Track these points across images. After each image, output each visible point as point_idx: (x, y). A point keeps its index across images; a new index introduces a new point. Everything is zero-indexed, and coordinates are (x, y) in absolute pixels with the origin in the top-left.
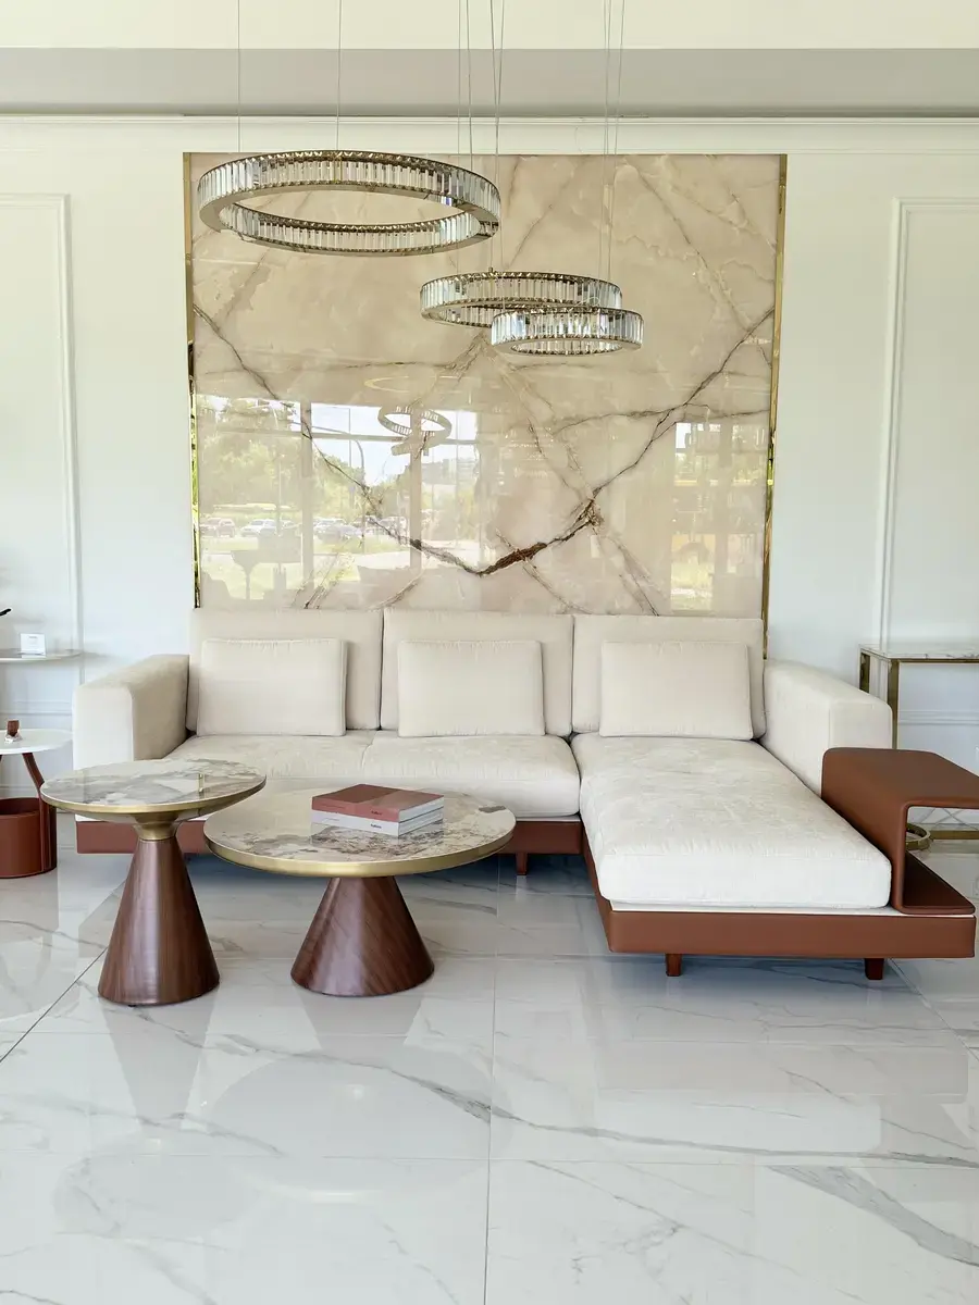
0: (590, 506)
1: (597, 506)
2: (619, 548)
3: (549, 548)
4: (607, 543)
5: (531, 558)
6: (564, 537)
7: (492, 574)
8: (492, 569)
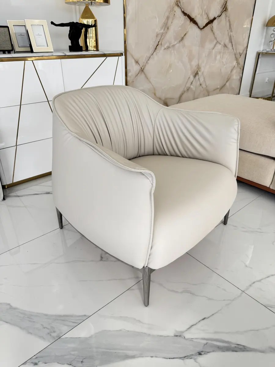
0: (226, 4)
1: (227, 4)
2: (229, 20)
3: (216, 19)
4: (227, 18)
5: (212, 23)
6: (220, 15)
7: (204, 29)
8: (204, 27)
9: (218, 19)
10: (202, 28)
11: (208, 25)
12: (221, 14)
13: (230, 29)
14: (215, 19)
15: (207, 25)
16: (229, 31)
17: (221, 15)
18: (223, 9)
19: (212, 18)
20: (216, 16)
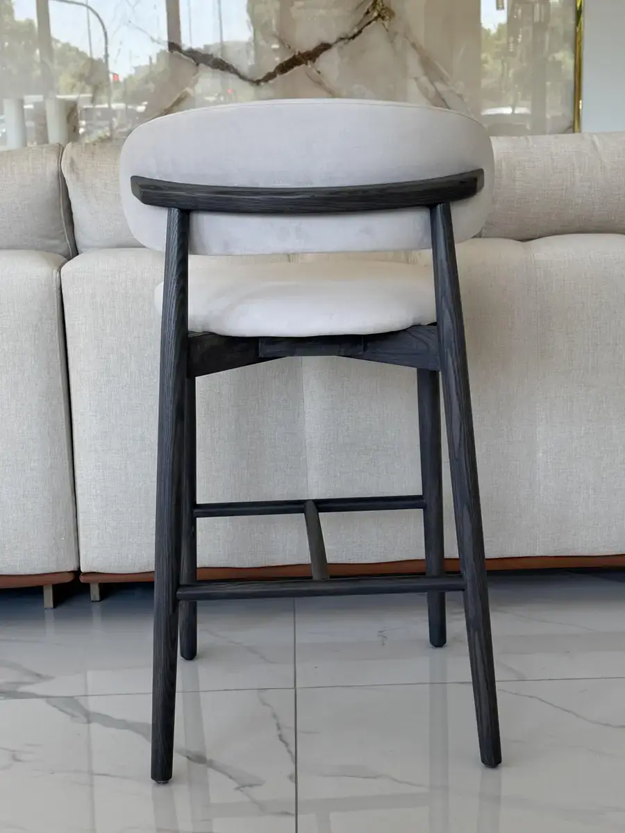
3: (335, 49)
4: (399, 41)
5: (314, 61)
6: (351, 35)
7: (271, 82)
8: (270, 76)
9: (341, 48)
10: (260, 77)
11: (292, 67)
12: (356, 30)
13: (426, 74)
14: (325, 47)
15: (284, 68)
16: (424, 79)
17: (360, 32)
18: (368, 12)
19: (309, 45)
20: (331, 40)
